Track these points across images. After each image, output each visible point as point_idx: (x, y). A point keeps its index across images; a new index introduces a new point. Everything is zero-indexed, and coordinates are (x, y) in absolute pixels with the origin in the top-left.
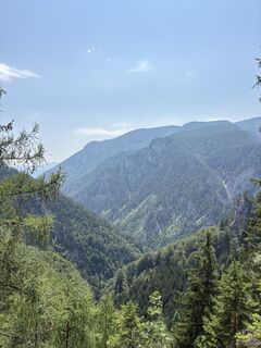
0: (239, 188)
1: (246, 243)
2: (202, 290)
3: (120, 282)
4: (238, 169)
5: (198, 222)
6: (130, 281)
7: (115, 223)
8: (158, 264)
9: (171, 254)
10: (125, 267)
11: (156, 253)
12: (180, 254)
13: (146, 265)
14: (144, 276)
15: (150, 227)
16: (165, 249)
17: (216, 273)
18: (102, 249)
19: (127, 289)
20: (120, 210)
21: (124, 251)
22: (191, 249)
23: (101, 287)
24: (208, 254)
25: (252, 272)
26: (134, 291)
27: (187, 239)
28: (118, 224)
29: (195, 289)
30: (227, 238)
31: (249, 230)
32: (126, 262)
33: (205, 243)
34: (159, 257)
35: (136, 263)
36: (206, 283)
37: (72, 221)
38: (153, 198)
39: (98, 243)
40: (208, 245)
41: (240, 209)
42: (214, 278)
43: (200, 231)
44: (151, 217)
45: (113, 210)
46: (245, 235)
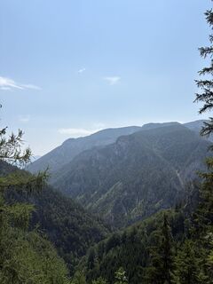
0: (189, 176)
1: (196, 223)
2: (162, 265)
3: (91, 259)
4: (188, 160)
5: (157, 205)
6: (100, 258)
7: (87, 207)
8: (124, 241)
9: (135, 233)
10: (96, 245)
11: (123, 232)
12: (143, 233)
13: (114, 243)
14: (112, 253)
15: (117, 210)
16: (130, 229)
17: (173, 250)
18: (76, 229)
19: (98, 266)
20: (92, 196)
21: (95, 231)
22: (151, 228)
23: (75, 264)
24: (165, 233)
25: (202, 249)
26: (104, 267)
27: (148, 220)
28: (90, 208)
29: (156, 265)
30: (181, 219)
31: (198, 212)
32: (97, 241)
33: (163, 224)
34: (124, 236)
35: (106, 241)
36: (165, 259)
37: (52, 205)
38: (120, 184)
39: (73, 224)
40: (165, 225)
41: (191, 194)
42: (171, 254)
43: (158, 213)
44: (118, 201)
45: (86, 196)
46: (195, 217)
